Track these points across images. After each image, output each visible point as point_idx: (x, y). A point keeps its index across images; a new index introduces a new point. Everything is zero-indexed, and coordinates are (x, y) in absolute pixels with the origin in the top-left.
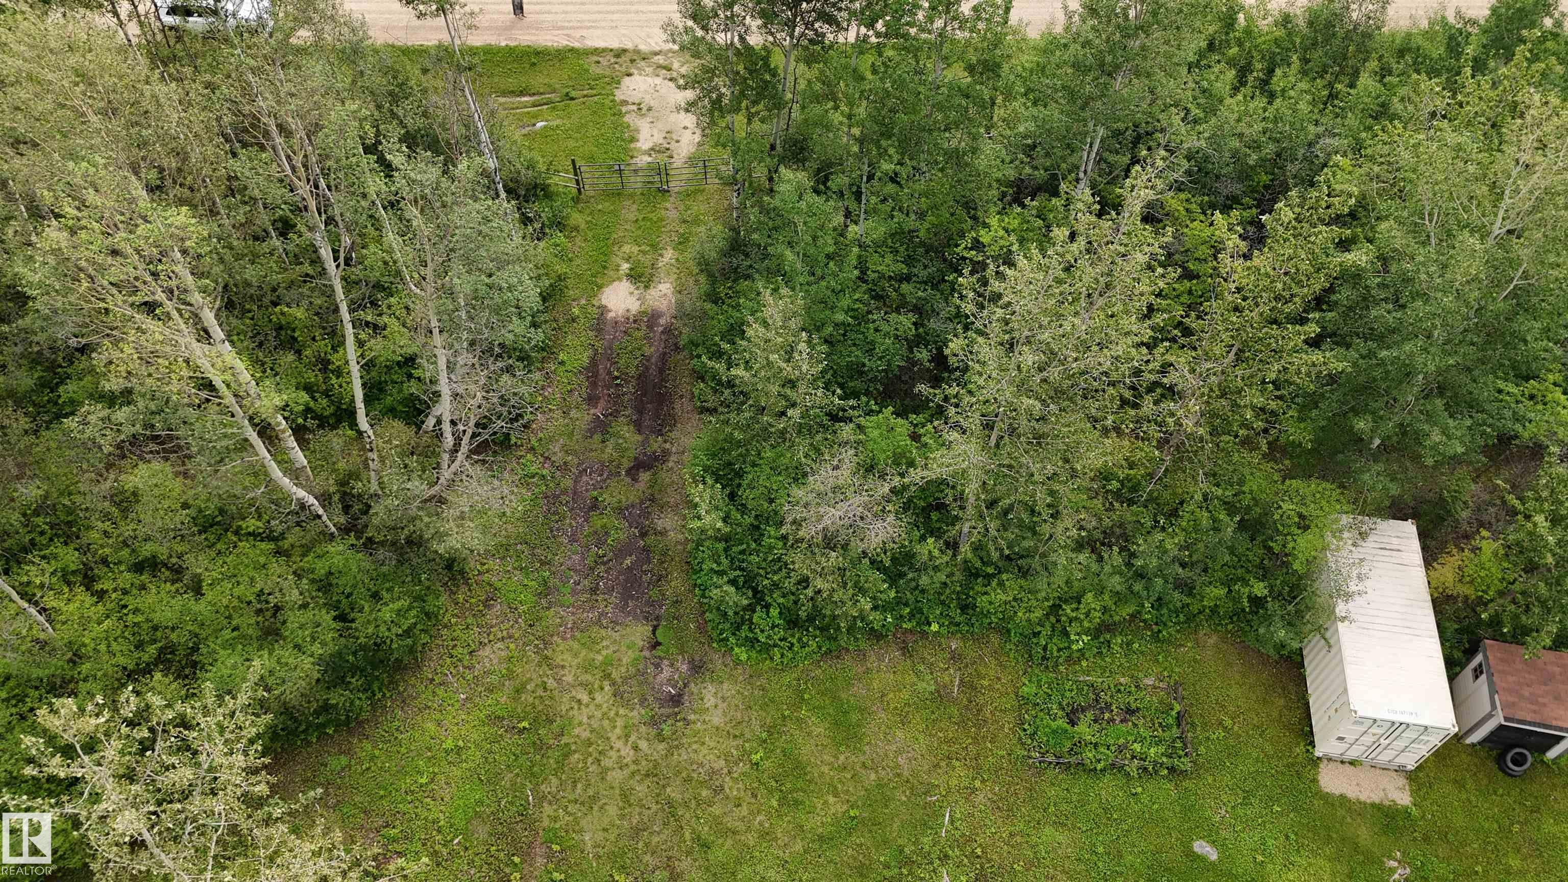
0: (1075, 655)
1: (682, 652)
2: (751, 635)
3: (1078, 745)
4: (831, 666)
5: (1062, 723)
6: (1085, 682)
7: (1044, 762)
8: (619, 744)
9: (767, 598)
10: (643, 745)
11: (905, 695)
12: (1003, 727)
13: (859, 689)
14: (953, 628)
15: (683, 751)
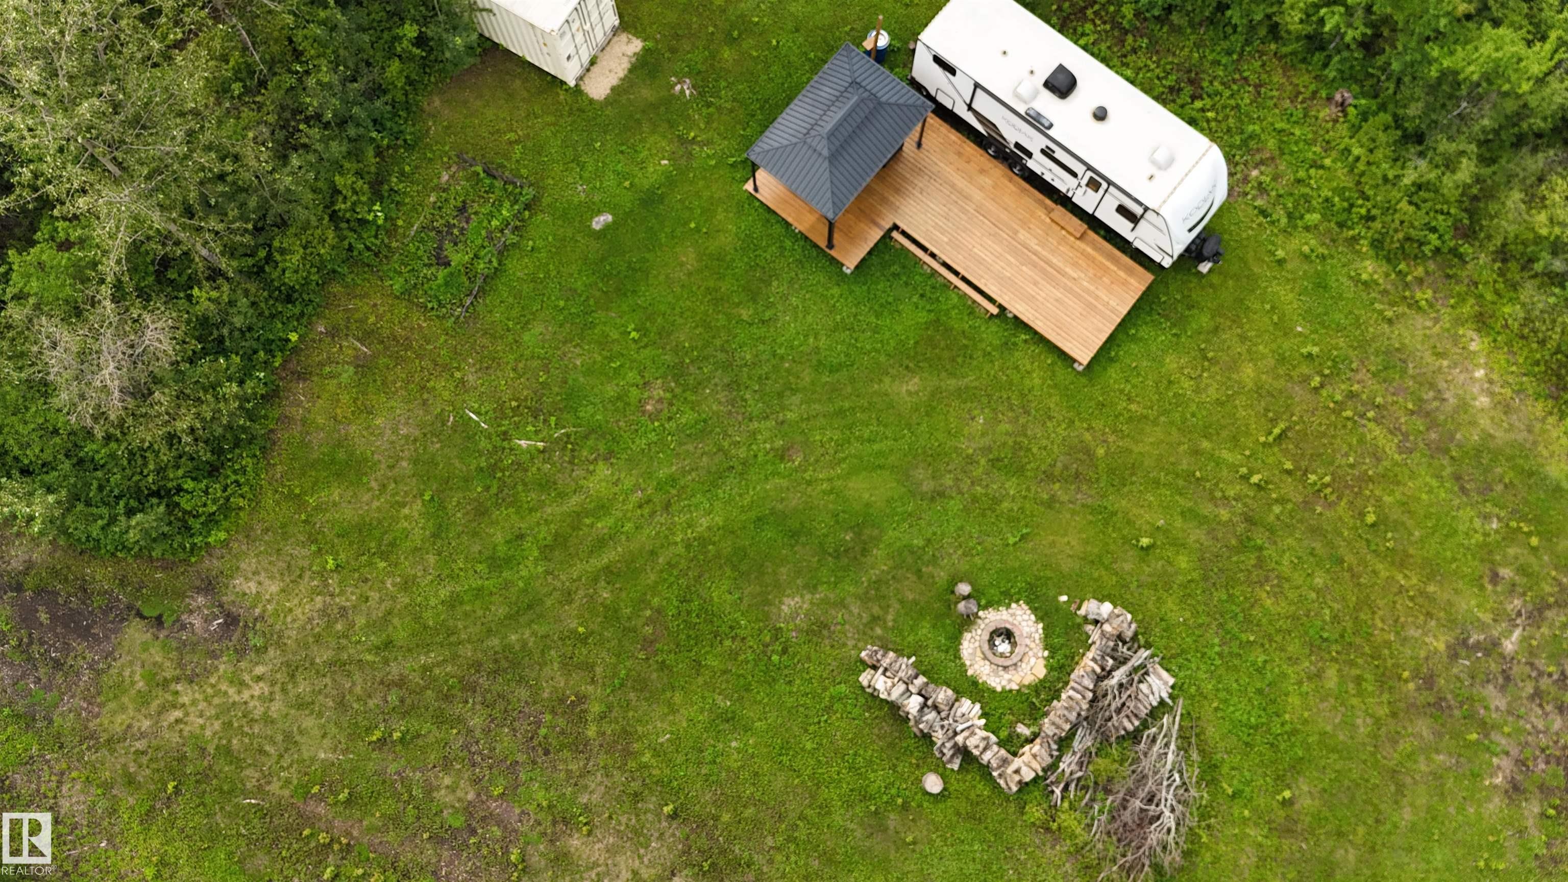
0: (388, 225)
1: (182, 595)
2: (203, 519)
3: (469, 269)
4: (279, 455)
5: (442, 273)
6: (417, 232)
7: (468, 308)
8: (246, 695)
9: (170, 485)
10: (260, 670)
11: (345, 398)
12: (420, 326)
13: (317, 438)
14: (304, 321)
15: (287, 633)
